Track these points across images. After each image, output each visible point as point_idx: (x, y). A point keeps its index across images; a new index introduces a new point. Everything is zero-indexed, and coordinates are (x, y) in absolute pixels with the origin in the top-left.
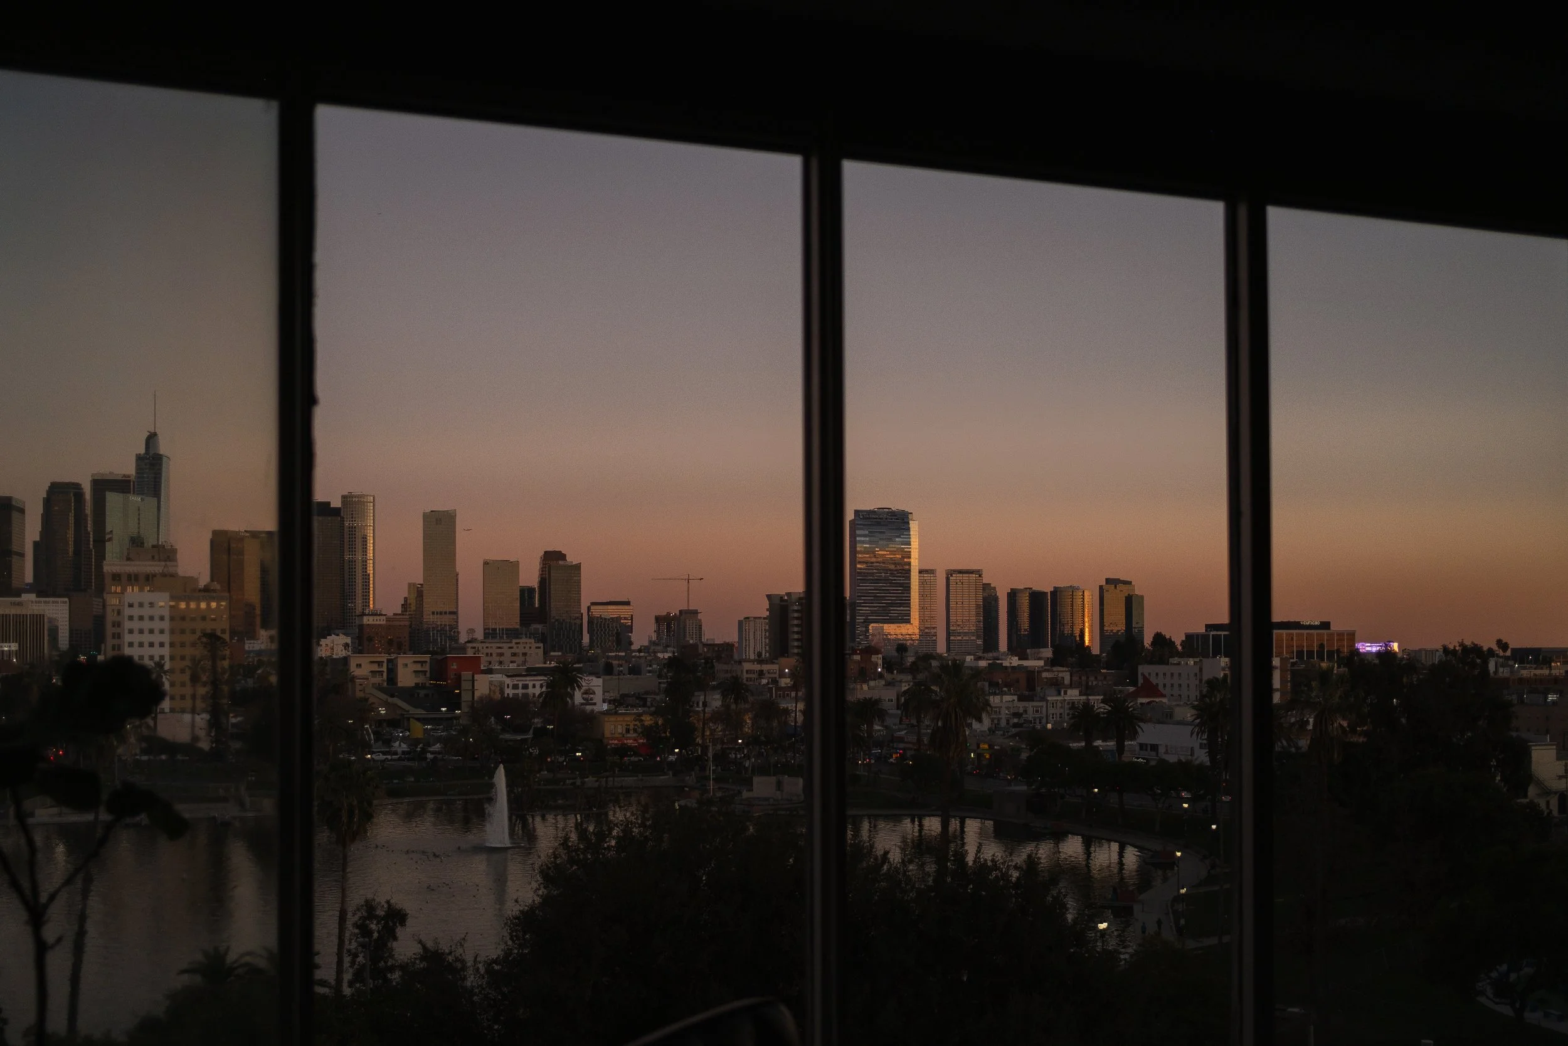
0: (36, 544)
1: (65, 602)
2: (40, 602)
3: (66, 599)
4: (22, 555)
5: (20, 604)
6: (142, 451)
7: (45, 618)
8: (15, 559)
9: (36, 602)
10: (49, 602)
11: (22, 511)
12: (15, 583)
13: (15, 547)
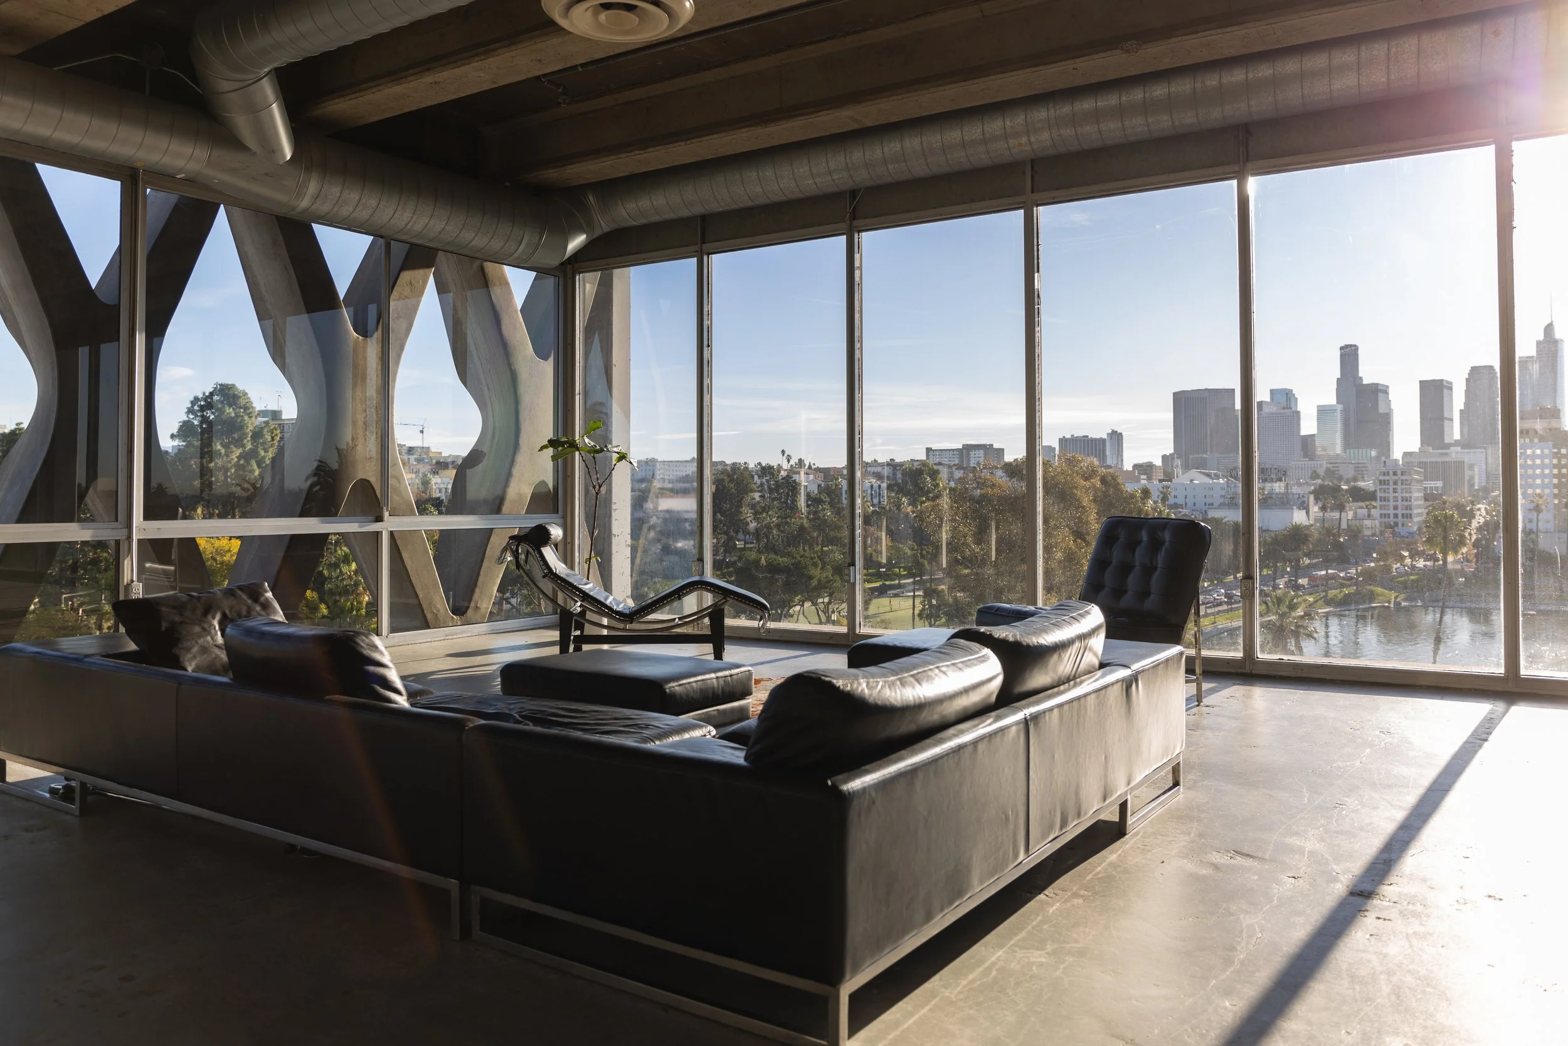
0: (1461, 411)
1: (1482, 452)
2: (1464, 453)
3: (1484, 450)
4: (1452, 420)
5: (1446, 454)
6: (1541, 337)
7: (1465, 464)
8: (1446, 423)
9: (1461, 453)
10: (1470, 452)
11: (1451, 389)
12: (1447, 440)
13: (1446, 415)
